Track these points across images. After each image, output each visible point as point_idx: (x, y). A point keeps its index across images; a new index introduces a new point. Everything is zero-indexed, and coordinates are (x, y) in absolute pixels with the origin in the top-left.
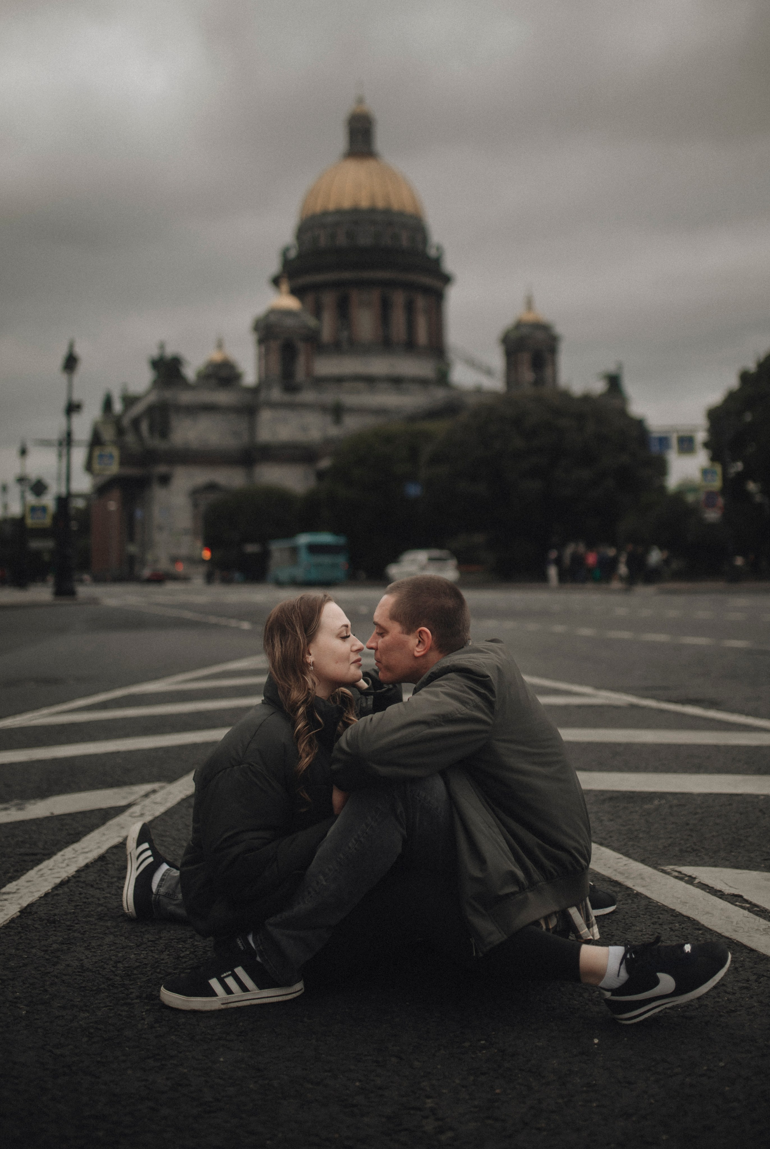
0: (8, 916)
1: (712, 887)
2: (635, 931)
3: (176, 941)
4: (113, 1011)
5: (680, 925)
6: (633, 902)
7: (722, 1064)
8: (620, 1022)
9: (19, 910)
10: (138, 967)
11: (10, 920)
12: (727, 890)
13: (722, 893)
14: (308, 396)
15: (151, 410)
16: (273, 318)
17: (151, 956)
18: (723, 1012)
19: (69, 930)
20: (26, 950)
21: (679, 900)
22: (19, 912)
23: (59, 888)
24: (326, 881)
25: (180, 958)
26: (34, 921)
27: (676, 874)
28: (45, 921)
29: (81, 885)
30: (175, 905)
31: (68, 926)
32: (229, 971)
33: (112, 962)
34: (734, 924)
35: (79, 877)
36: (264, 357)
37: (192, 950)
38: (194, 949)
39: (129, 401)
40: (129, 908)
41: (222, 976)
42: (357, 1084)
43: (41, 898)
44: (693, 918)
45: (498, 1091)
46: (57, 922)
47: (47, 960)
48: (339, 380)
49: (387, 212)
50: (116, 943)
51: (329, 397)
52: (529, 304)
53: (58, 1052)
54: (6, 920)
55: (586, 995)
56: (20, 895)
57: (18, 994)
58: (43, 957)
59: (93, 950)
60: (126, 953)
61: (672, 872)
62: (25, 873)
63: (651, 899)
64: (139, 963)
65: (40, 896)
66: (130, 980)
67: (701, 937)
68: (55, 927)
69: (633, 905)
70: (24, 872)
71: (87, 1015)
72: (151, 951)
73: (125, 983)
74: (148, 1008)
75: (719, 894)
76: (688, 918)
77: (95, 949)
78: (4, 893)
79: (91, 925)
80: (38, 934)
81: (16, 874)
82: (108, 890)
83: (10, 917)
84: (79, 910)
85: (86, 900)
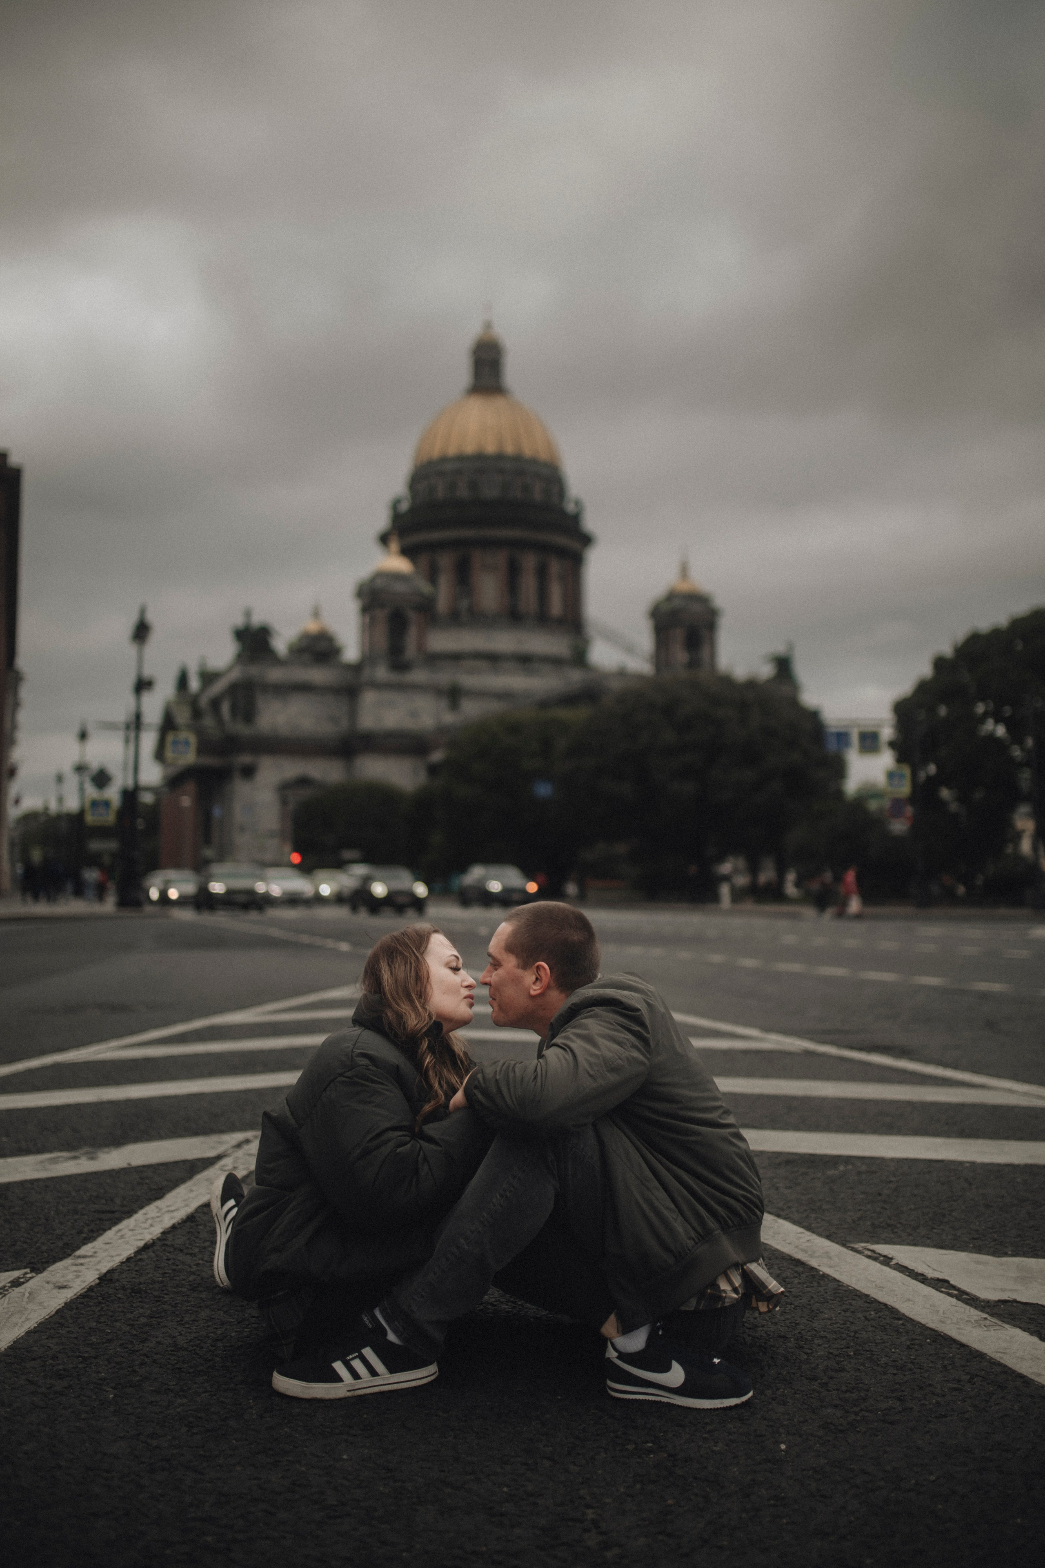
0: (86, 1284)
1: (911, 1270)
4: (214, 1398)
5: (877, 1313)
6: (819, 1285)
7: (933, 1478)
9: (97, 1276)
10: (241, 1346)
11: (88, 1288)
12: (930, 1274)
13: (924, 1277)
14: (419, 676)
15: (233, 689)
16: (380, 583)
19: (157, 1301)
20: (109, 1324)
21: (874, 1285)
22: (98, 1279)
23: (143, 1253)
26: (117, 1290)
27: (871, 1253)
28: (129, 1291)
29: (168, 1249)
31: (155, 1297)
32: (356, 1353)
33: (209, 1341)
34: (941, 1314)
35: (165, 1240)
36: (369, 628)
39: (208, 677)
40: (221, 1278)
41: (348, 1358)
43: (122, 1263)
44: (891, 1306)
45: (670, 1502)
46: (143, 1293)
47: (134, 1335)
48: (458, 657)
49: (518, 459)
50: (213, 1318)
51: (444, 677)
52: (684, 571)
53: (154, 1443)
54: (84, 1288)
56: (98, 1259)
57: (102, 1374)
58: (129, 1332)
59: (187, 1326)
60: (226, 1329)
61: (866, 1251)
62: (102, 1234)
63: (840, 1282)
66: (233, 1362)
67: (901, 1328)
68: (141, 1297)
69: (819, 1288)
71: (185, 1401)
75: (920, 1277)
76: (885, 1305)
77: (189, 1324)
78: (79, 1257)
79: (183, 1296)
80: (121, 1305)
81: (91, 1234)
82: (200, 1256)
83: (87, 1285)
84: (168, 1279)
85: (174, 1267)
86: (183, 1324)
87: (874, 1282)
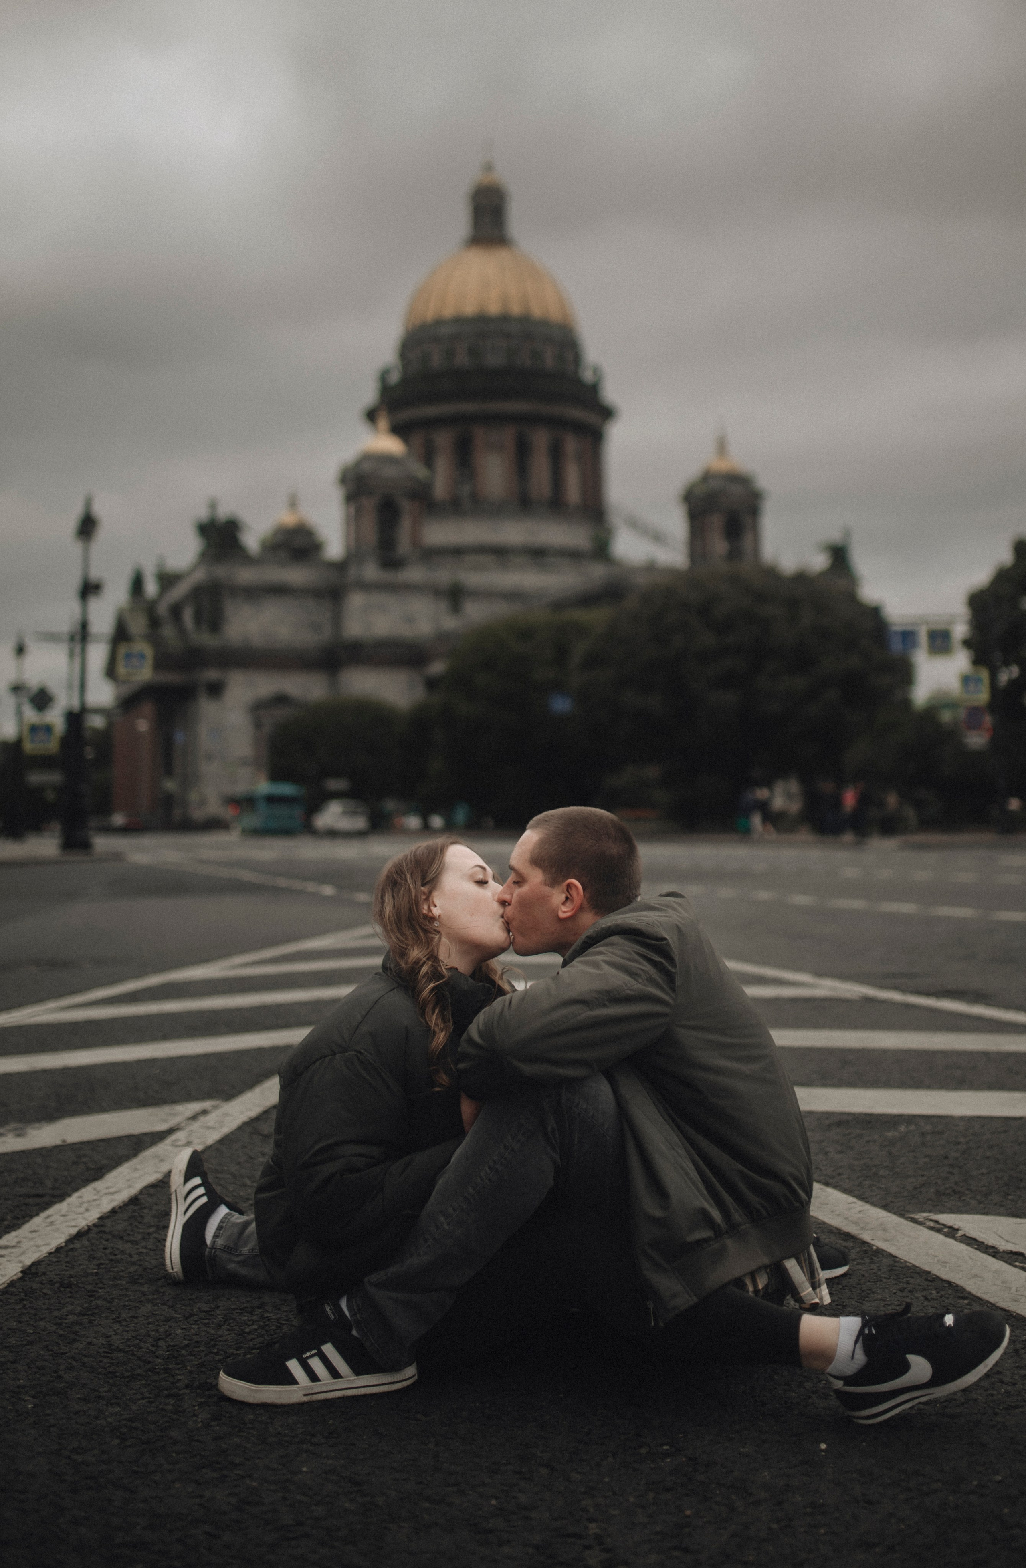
0: (7, 1278)
1: (981, 1242)
2: (875, 1300)
3: (238, 1311)
4: (153, 1405)
5: (938, 1292)
6: (872, 1261)
7: (998, 1478)
8: (855, 1420)
9: (20, 1269)
10: (187, 1346)
11: (8, 1283)
12: (1003, 1246)
13: (995, 1250)
14: (414, 574)
15: (197, 592)
16: (366, 467)
17: (205, 1331)
18: (1000, 1409)
19: (90, 1296)
20: (31, 1323)
21: (936, 1259)
22: (21, 1272)
23: (76, 1241)
24: (448, 1224)
25: (246, 1335)
26: (42, 1284)
27: (932, 1224)
28: (57, 1285)
29: (105, 1236)
30: (239, 1262)
31: (89, 1291)
32: (314, 1350)
33: (150, 1340)
34: (1013, 1290)
35: (102, 1226)
36: (354, 520)
37: (262, 1324)
38: (264, 1322)
39: (167, 580)
40: (174, 1267)
41: (305, 1356)
42: (493, 1502)
43: (50, 1253)
44: (956, 1283)
45: (688, 1512)
46: (73, 1287)
47: (61, 1336)
48: (457, 552)
49: (525, 320)
50: (156, 1314)
51: (443, 576)
52: (722, 447)
53: (79, 1458)
55: (808, 1385)
56: (21, 1250)
57: (21, 1381)
58: (55, 1333)
59: (124, 1324)
60: (170, 1327)
61: (926, 1221)
62: (28, 1221)
63: (896, 1257)
64: (188, 1340)
65: (50, 1251)
66: (176, 1364)
67: (966, 1309)
68: (71, 1292)
69: (872, 1265)
70: (27, 1219)
71: (117, 1409)
72: (206, 1325)
73: (170, 1367)
74: (203, 1400)
75: (989, 1250)
76: (949, 1283)
77: (127, 1321)
79: (121, 1290)
80: (47, 1301)
81: (15, 1222)
82: (143, 1244)
83: (8, 1280)
84: (104, 1270)
85: (113, 1257)
86: (120, 1322)
87: (936, 1256)
